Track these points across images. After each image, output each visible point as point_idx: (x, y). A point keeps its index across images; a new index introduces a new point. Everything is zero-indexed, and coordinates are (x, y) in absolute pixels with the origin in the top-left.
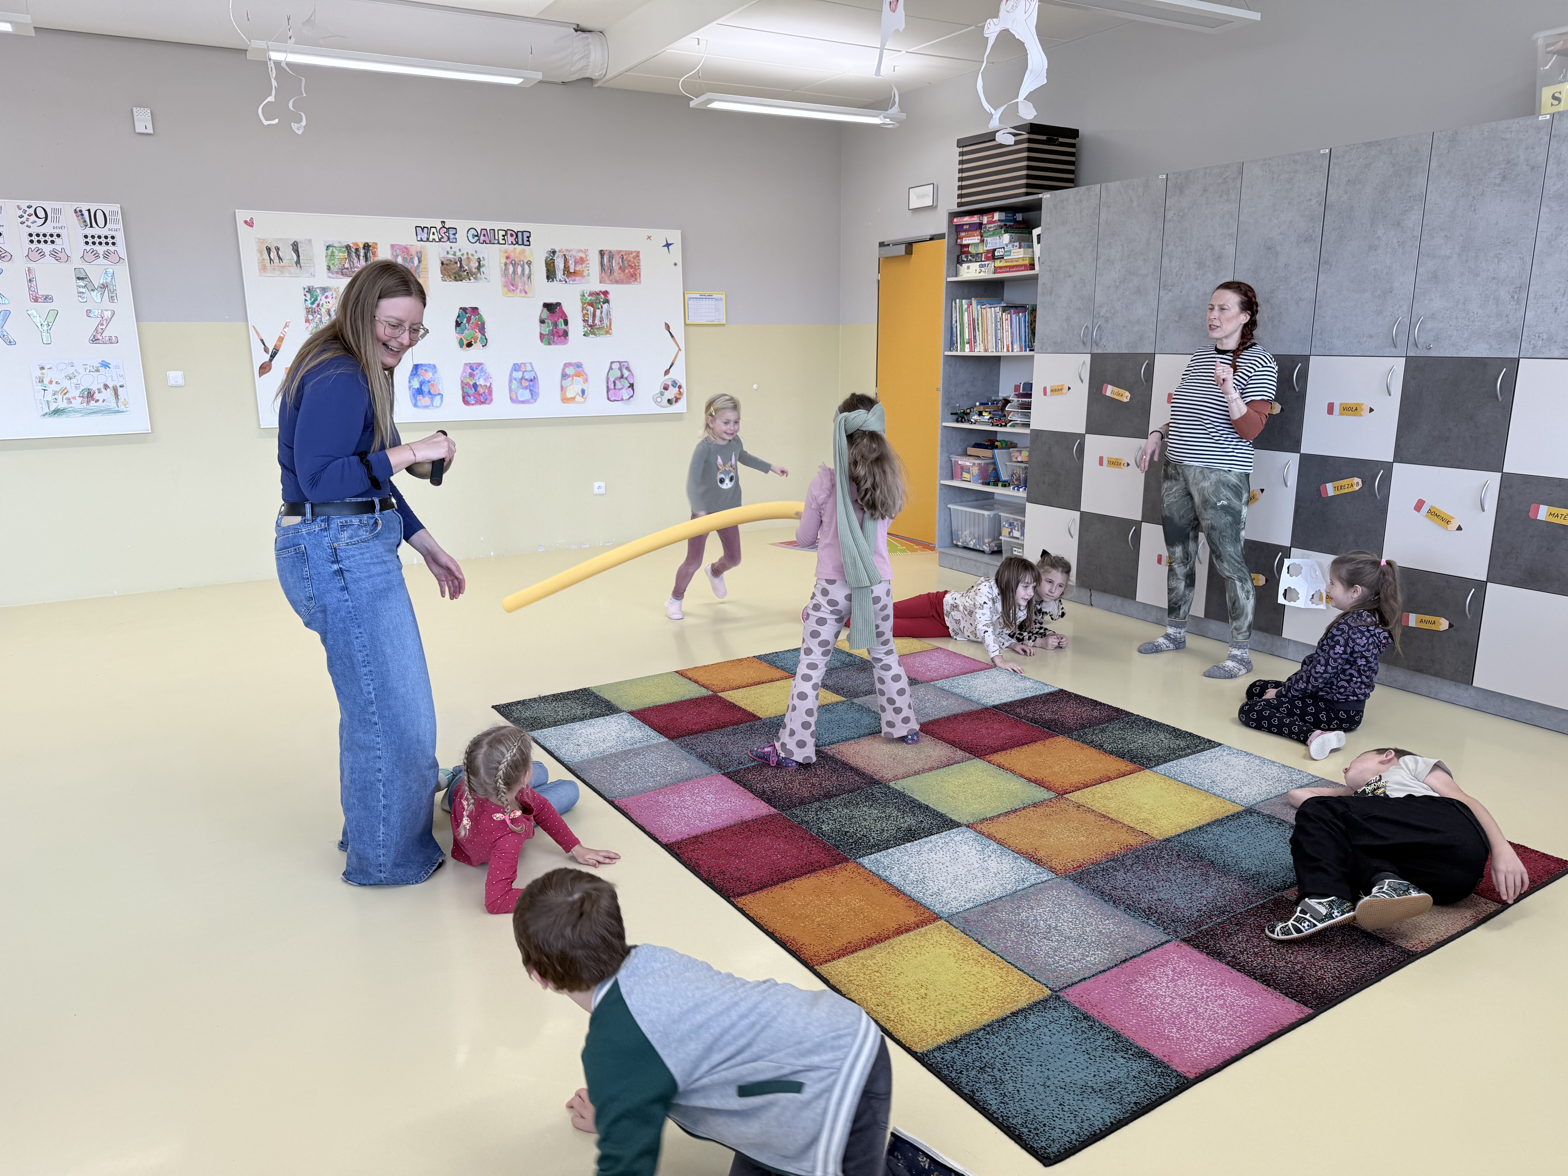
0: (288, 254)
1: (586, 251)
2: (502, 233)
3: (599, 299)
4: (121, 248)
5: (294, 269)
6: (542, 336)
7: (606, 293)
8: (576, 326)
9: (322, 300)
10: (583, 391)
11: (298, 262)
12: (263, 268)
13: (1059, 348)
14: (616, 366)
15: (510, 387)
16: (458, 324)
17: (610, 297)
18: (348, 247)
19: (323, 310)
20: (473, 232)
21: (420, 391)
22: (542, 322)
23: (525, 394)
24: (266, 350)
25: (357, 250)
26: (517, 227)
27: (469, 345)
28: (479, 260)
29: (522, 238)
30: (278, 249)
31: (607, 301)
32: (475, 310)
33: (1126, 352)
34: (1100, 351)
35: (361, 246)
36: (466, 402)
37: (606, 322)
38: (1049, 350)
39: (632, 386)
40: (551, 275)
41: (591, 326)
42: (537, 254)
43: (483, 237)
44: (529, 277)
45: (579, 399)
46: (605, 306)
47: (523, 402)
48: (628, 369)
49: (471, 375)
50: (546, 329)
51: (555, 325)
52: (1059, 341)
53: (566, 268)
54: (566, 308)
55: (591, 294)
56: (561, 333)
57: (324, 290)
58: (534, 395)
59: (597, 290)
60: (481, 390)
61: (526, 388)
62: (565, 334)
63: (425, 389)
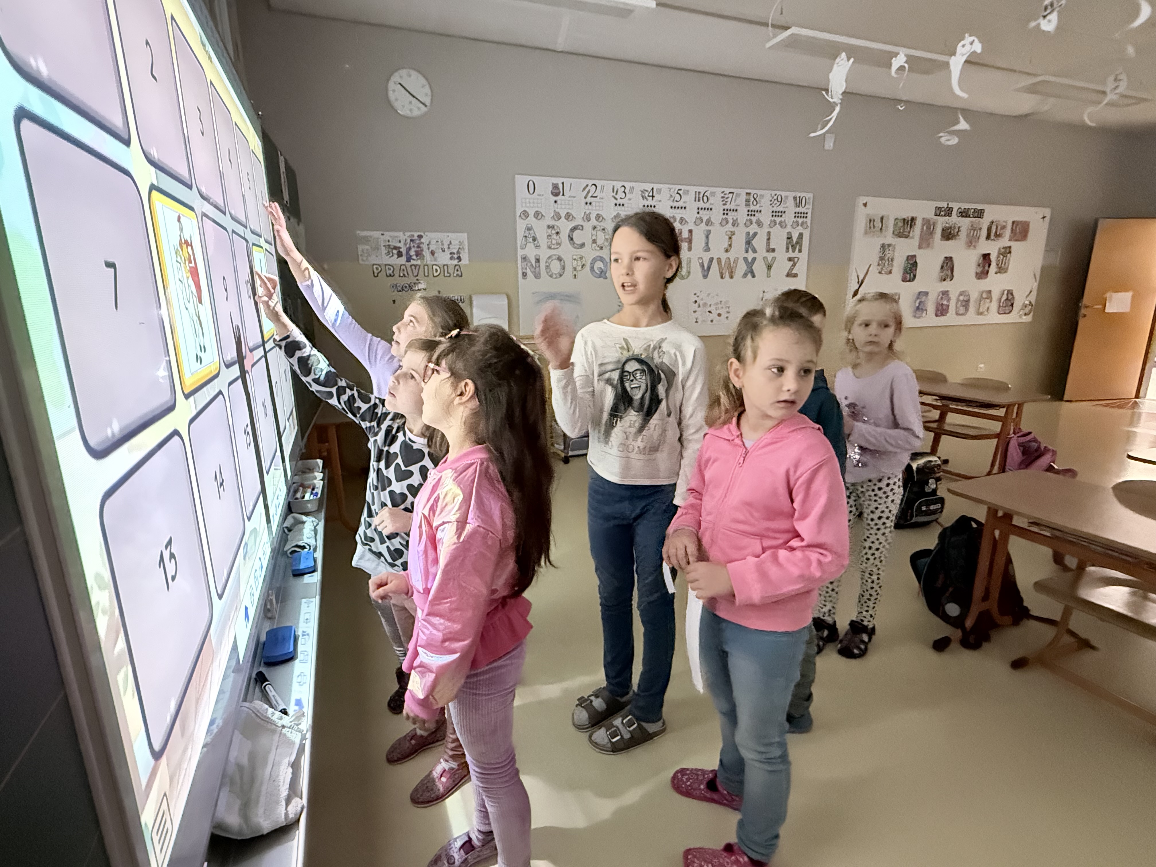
0: (878, 224)
1: (1006, 222)
2: (972, 211)
3: (1007, 251)
4: (808, 220)
5: (879, 233)
6: (977, 274)
7: (1010, 247)
8: (993, 268)
9: (887, 252)
10: (988, 308)
11: (881, 229)
12: (866, 233)
14: (1006, 292)
15: (956, 306)
16: (942, 267)
17: (1013, 250)
18: (904, 220)
19: (886, 258)
20: (960, 210)
21: (918, 308)
22: (979, 265)
23: (962, 310)
24: (858, 282)
25: (908, 221)
26: (979, 207)
27: (944, 280)
28: (959, 228)
29: (979, 214)
30: (874, 221)
31: (1010, 252)
32: (951, 258)
35: (910, 219)
36: (937, 315)
37: (1007, 264)
39: (1012, 305)
40: (988, 237)
41: (1000, 268)
42: (984, 223)
43: (964, 214)
44: (979, 238)
45: (986, 313)
46: (1009, 255)
47: (962, 315)
48: (1012, 294)
49: (942, 298)
50: (979, 270)
51: (984, 267)
53: (996, 232)
54: (991, 257)
55: (1004, 248)
56: (985, 272)
57: (889, 245)
58: (967, 310)
59: (1007, 245)
60: (944, 307)
61: (963, 306)
62: (988, 272)
63: (920, 307)
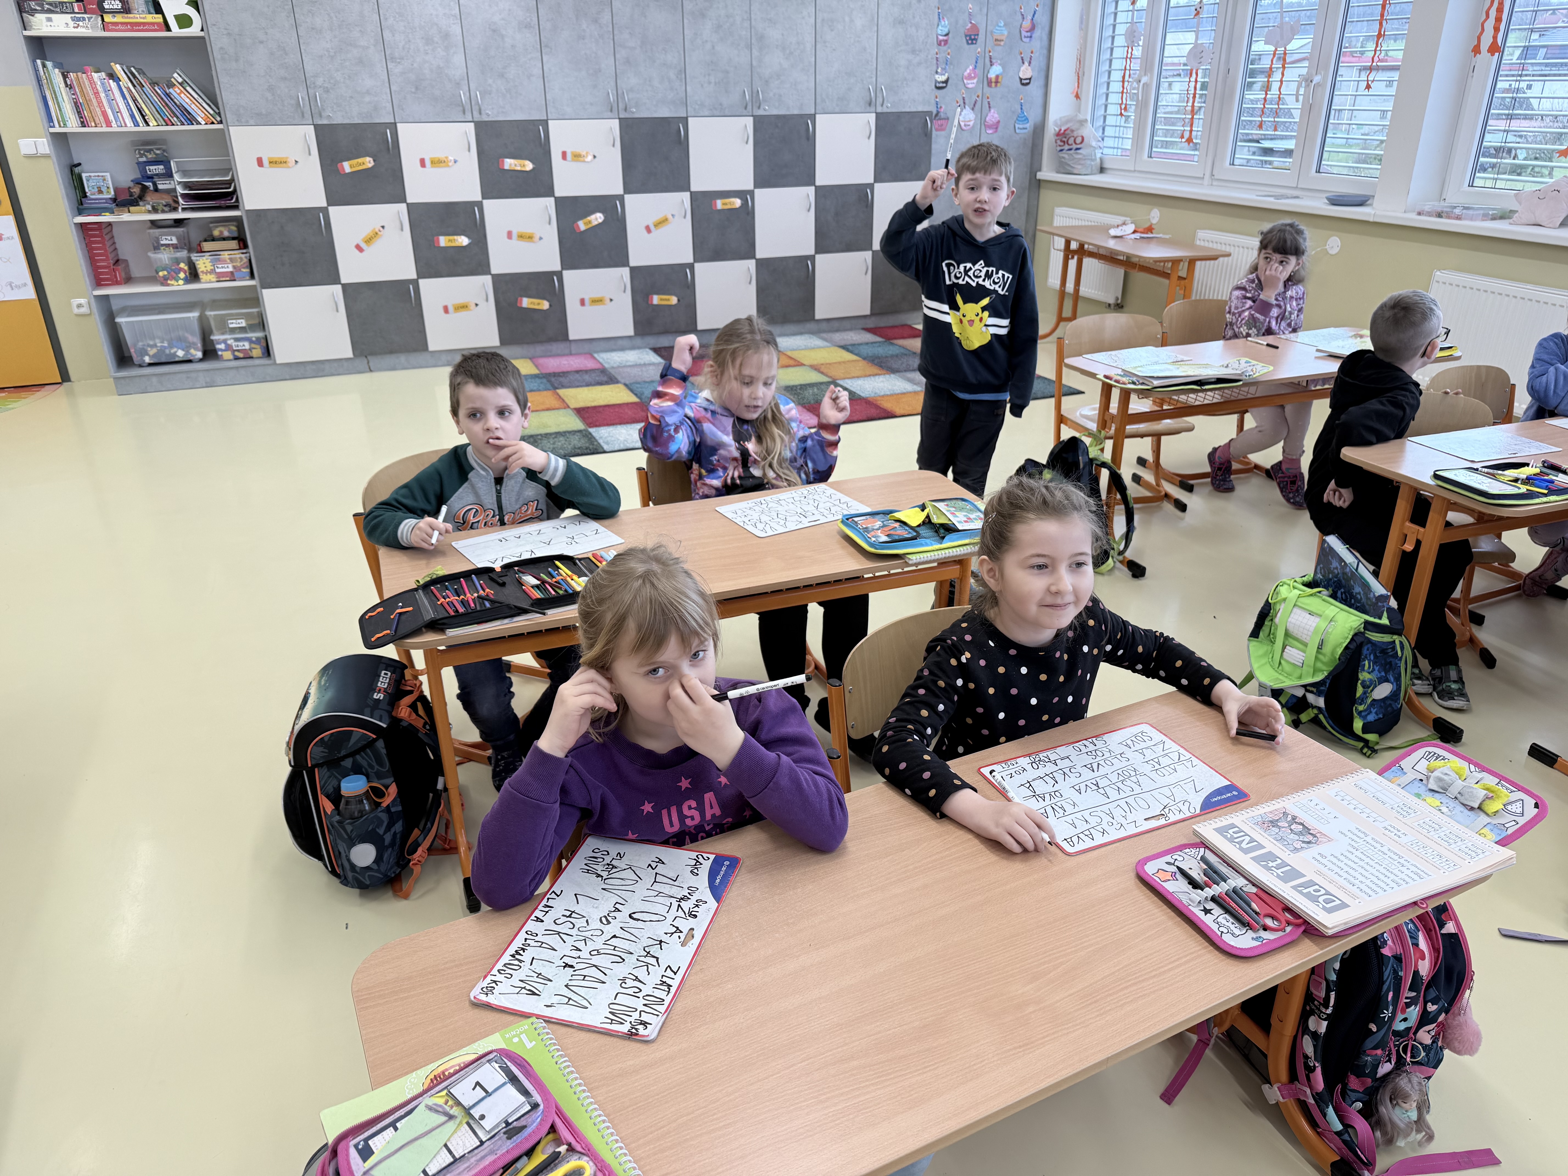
13: (265, 119)
33: (360, 122)
34: (325, 122)
38: (252, 122)
52: (264, 112)
